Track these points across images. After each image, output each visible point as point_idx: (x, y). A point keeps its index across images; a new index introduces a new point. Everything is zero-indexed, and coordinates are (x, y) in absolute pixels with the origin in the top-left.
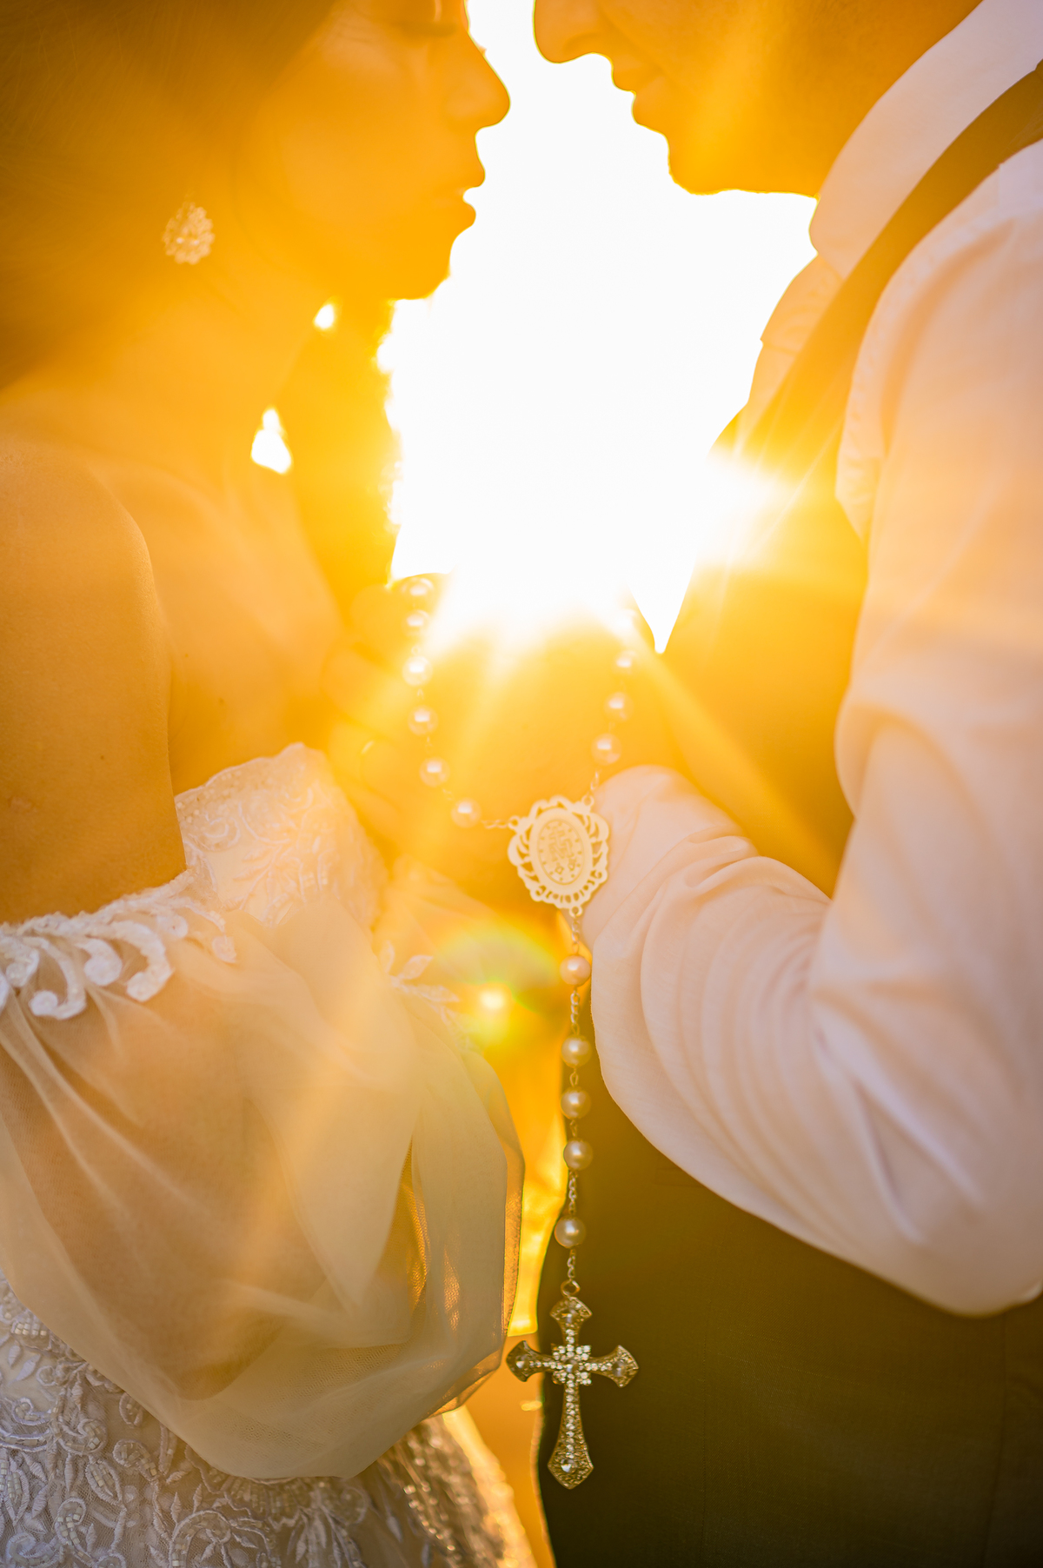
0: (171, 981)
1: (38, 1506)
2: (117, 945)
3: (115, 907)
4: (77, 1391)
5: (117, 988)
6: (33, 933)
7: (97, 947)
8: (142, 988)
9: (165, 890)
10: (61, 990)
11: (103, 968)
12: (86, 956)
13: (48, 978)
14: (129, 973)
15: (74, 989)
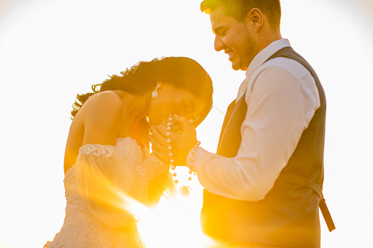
0: (112, 156)
1: (84, 229)
2: (106, 150)
3: (107, 146)
4: (88, 216)
5: (105, 155)
6: (96, 146)
7: (104, 150)
8: (107, 156)
9: (113, 147)
10: (98, 153)
11: (103, 152)
12: (102, 150)
13: (96, 151)
14: (107, 154)
15: (99, 153)
